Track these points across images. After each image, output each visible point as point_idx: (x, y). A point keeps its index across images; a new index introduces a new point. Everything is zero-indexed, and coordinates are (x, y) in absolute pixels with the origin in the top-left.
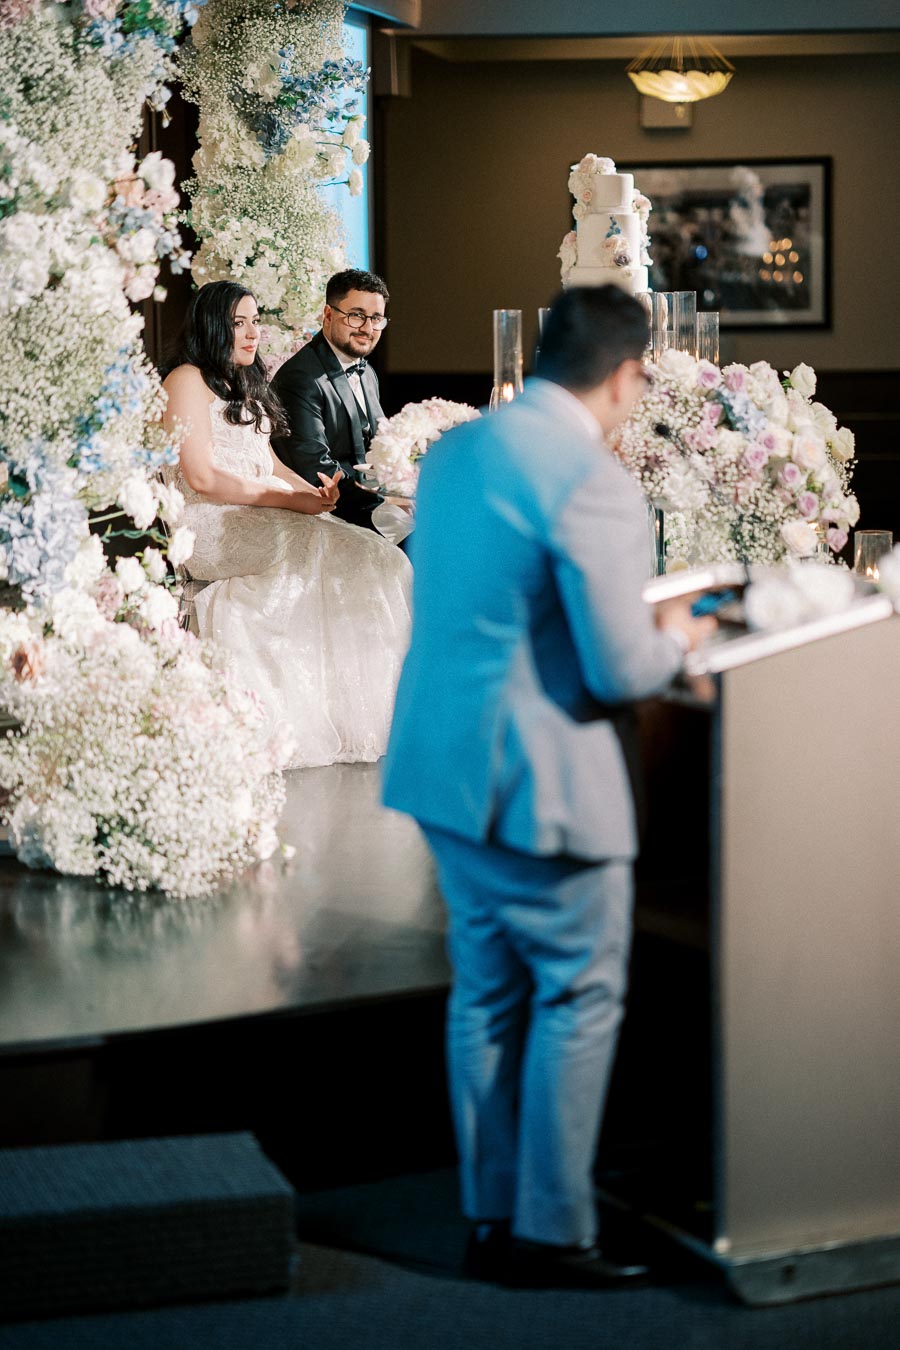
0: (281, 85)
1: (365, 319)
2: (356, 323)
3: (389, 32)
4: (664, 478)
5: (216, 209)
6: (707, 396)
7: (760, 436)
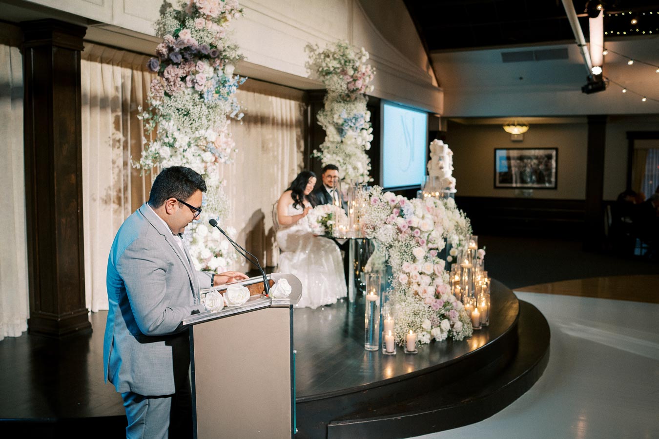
0: (343, 120)
1: (331, 177)
2: (329, 179)
3: (439, 116)
4: (378, 232)
5: (328, 152)
6: (395, 207)
7: (408, 220)
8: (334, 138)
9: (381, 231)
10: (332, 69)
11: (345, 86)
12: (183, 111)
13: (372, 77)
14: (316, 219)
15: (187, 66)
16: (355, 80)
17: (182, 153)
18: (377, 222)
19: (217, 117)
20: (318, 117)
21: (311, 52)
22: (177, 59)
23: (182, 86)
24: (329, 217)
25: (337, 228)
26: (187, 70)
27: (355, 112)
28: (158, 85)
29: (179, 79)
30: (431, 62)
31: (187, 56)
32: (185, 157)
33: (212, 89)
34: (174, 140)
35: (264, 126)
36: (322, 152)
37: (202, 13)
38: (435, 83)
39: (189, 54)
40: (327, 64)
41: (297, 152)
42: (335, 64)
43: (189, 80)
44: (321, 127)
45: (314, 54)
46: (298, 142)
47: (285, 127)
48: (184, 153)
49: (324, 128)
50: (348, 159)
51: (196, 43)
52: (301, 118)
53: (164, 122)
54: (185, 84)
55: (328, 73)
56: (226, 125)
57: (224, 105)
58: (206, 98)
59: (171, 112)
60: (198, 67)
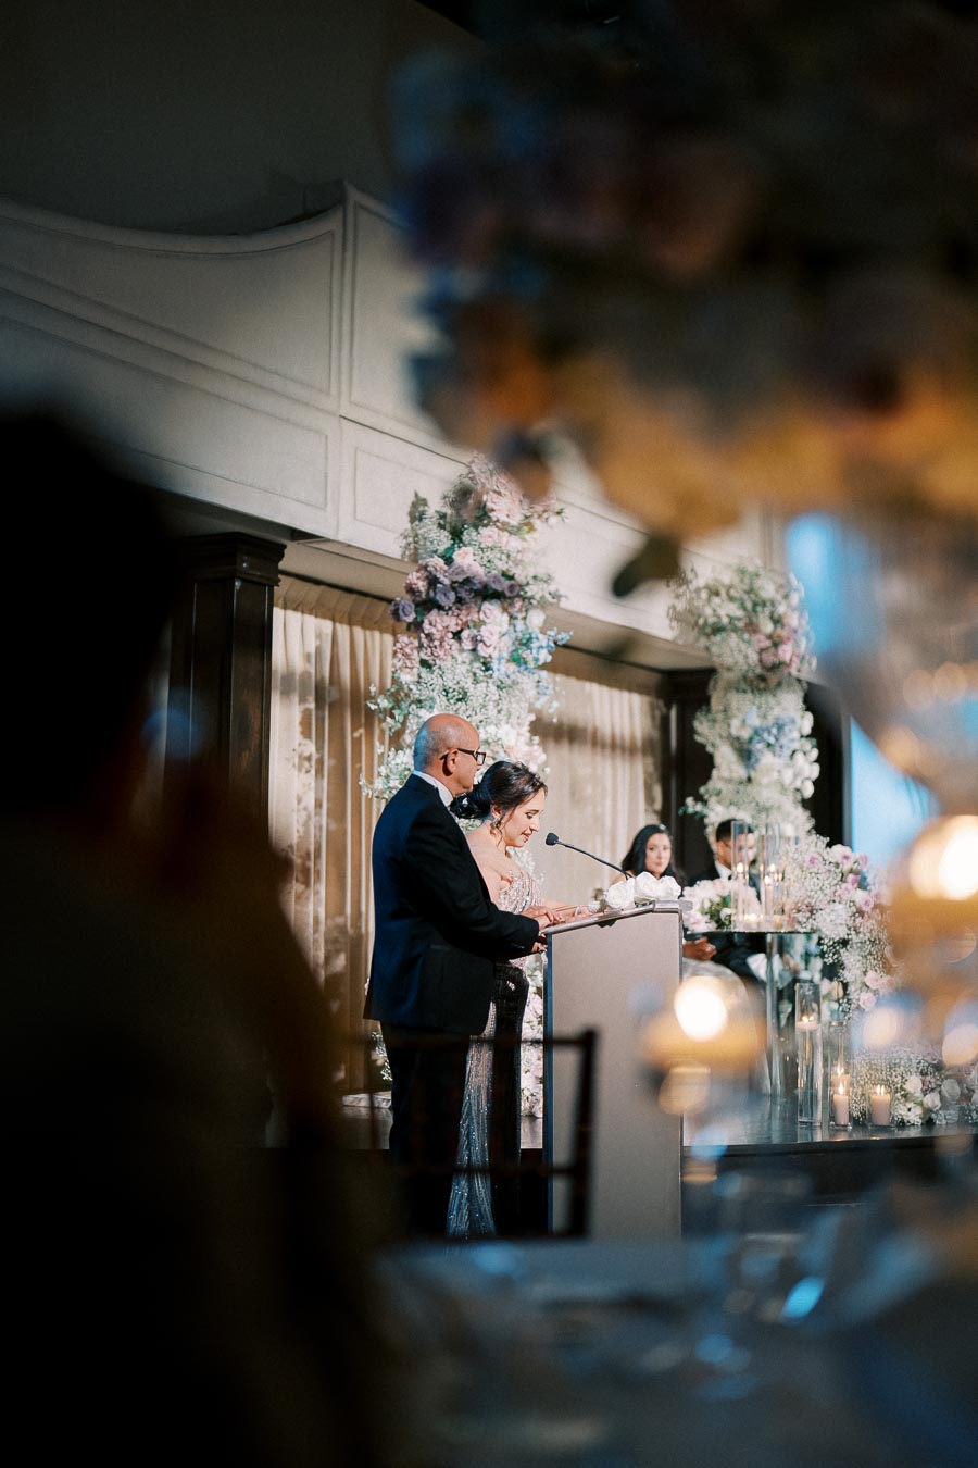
0: (752, 731)
4: (819, 917)
5: (719, 802)
6: (851, 871)
7: (874, 892)
8: (731, 771)
9: (825, 916)
10: (725, 620)
11: (754, 657)
12: (456, 693)
15: (464, 612)
16: (776, 645)
18: (817, 898)
19: (514, 705)
20: (696, 725)
21: (680, 585)
22: (448, 599)
23: (453, 648)
24: (725, 902)
26: (465, 619)
27: (776, 712)
28: (410, 646)
29: (450, 635)
31: (463, 594)
33: (506, 655)
35: (576, 747)
36: (705, 802)
37: (494, 519)
39: (466, 590)
40: (714, 611)
41: (646, 811)
42: (733, 610)
43: (467, 637)
44: (703, 747)
45: (688, 589)
46: (648, 788)
47: (619, 752)
49: (709, 749)
50: (763, 815)
51: (482, 571)
52: (656, 734)
53: (421, 712)
54: (460, 644)
55: (717, 629)
56: (528, 723)
57: (527, 682)
58: (495, 669)
59: (434, 694)
60: (485, 614)
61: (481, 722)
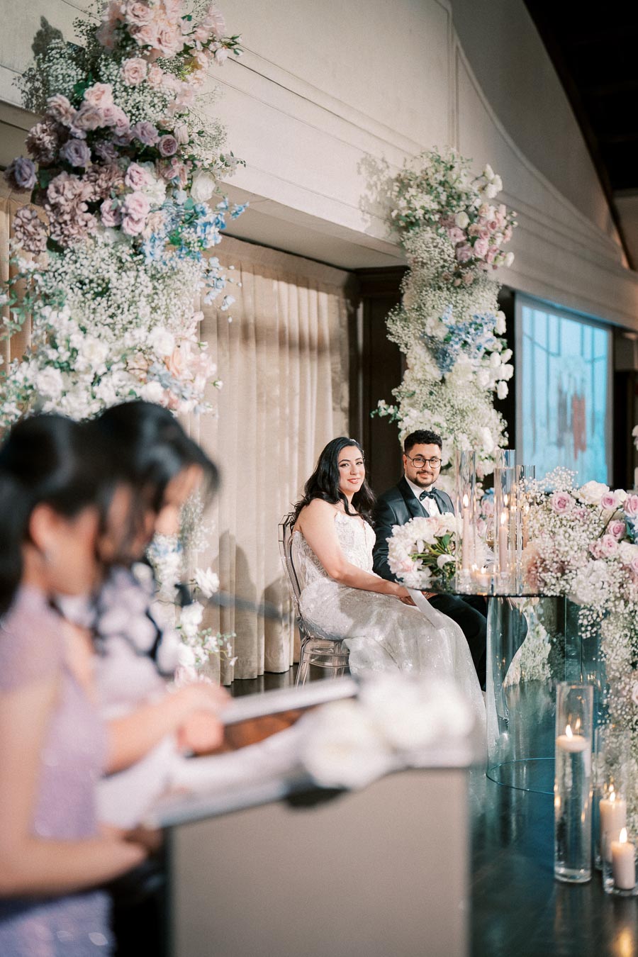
0: (447, 330)
1: (425, 461)
2: (419, 465)
4: (573, 578)
5: (412, 405)
6: (613, 517)
8: (424, 371)
9: (581, 577)
10: (420, 213)
11: (450, 252)
12: (94, 285)
13: (509, 233)
14: (409, 550)
15: (103, 176)
16: (472, 241)
17: (90, 388)
18: (572, 553)
19: (174, 301)
20: (389, 323)
21: (371, 174)
22: (82, 157)
23: (90, 224)
24: (441, 543)
25: (467, 571)
26: (104, 185)
27: (474, 310)
28: (33, 222)
29: (85, 207)
30: (615, 216)
31: (103, 152)
32: (98, 396)
33: (163, 235)
34: (72, 356)
35: (262, 348)
36: (398, 404)
37: (140, 43)
38: (625, 264)
39: (107, 147)
40: (409, 202)
41: (334, 409)
42: (428, 202)
43: (107, 209)
44: (396, 346)
45: (379, 179)
46: (336, 386)
47: (307, 352)
48: (95, 388)
49: (402, 349)
50: (458, 418)
51: (126, 119)
52: (344, 333)
53: (47, 311)
54: (100, 220)
56: (195, 324)
57: (191, 271)
58: (147, 253)
59: (64, 286)
60: (131, 178)
61: (131, 323)
